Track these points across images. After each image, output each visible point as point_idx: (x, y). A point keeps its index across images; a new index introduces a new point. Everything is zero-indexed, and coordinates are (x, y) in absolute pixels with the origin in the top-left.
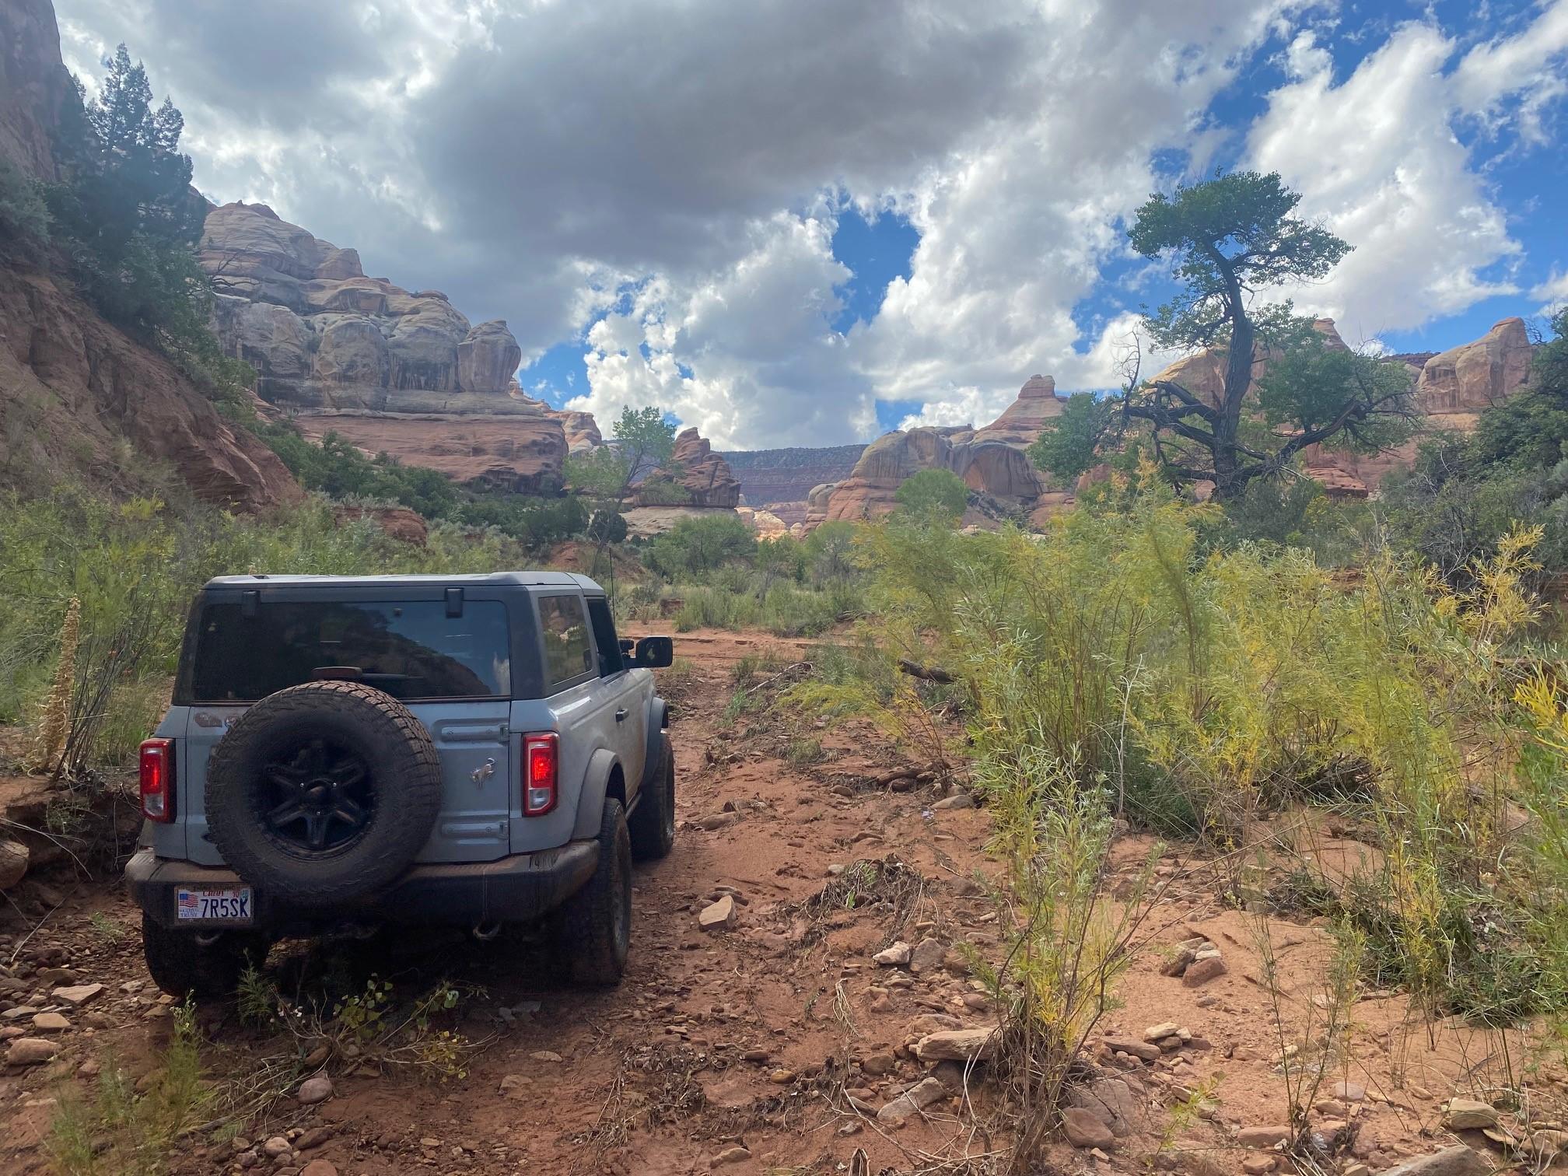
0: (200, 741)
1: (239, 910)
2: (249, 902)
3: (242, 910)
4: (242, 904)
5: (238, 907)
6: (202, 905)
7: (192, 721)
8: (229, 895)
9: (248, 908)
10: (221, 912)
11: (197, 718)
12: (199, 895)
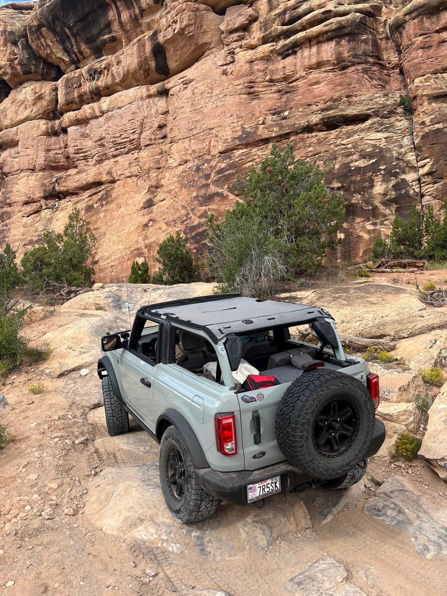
0: (246, 411)
1: (274, 486)
2: (278, 482)
3: (276, 486)
4: (276, 483)
5: (274, 485)
6: (258, 490)
7: (240, 400)
8: (269, 481)
9: (278, 485)
10: (267, 490)
11: (243, 399)
12: (257, 485)
